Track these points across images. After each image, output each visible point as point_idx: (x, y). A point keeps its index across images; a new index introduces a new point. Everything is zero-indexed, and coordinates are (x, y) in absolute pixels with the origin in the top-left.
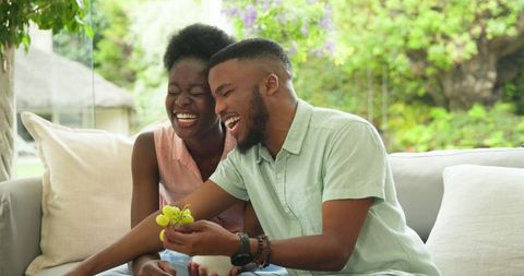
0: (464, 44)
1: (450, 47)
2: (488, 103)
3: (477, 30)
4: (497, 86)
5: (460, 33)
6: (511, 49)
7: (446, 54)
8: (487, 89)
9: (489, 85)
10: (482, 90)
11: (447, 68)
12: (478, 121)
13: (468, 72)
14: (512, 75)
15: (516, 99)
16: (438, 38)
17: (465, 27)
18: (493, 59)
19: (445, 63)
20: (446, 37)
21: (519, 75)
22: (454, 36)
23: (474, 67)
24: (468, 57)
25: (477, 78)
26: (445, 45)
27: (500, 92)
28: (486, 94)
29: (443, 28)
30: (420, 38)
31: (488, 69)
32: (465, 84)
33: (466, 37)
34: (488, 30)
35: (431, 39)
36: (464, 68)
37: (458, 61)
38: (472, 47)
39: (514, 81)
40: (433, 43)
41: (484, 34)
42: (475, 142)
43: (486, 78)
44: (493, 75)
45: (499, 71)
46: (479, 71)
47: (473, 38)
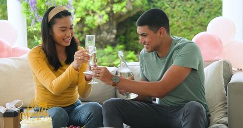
0: (103, 16)
1: (96, 17)
2: (113, 45)
3: (109, 9)
4: (117, 36)
5: (101, 11)
7: (94, 20)
8: (113, 38)
9: (113, 36)
10: (110, 39)
11: (94, 28)
13: (104, 30)
14: (123, 31)
15: (125, 43)
16: (90, 13)
17: (102, 8)
18: (115, 23)
20: (94, 12)
21: (126, 31)
22: (98, 12)
23: (107, 27)
24: (105, 22)
25: (108, 33)
26: (94, 16)
27: (118, 39)
28: (112, 41)
29: (92, 7)
30: (81, 12)
31: (113, 29)
32: (102, 35)
33: (103, 12)
34: (114, 9)
35: (86, 13)
36: (101, 27)
37: (100, 24)
38: (106, 17)
39: (124, 35)
40: (88, 15)
41: (112, 11)
43: (112, 33)
44: (115, 31)
45: (118, 29)
46: (109, 29)
47: (107, 13)
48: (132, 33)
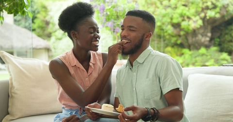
0: (197, 21)
1: (191, 22)
2: (207, 47)
3: (202, 15)
4: (212, 39)
5: (195, 16)
6: (217, 23)
7: (189, 25)
8: (207, 41)
9: (208, 39)
10: (205, 41)
11: (190, 31)
12: (203, 55)
13: (199, 33)
14: (218, 34)
15: (219, 45)
16: (186, 18)
17: (197, 13)
18: (209, 28)
19: (189, 29)
20: (189, 18)
21: (221, 34)
22: (193, 17)
23: (201, 31)
24: (199, 26)
25: (203, 36)
26: (189, 21)
27: (213, 42)
28: (207, 43)
29: (188, 14)
30: (177, 18)
31: (207, 32)
32: (197, 38)
33: (198, 18)
34: (208, 15)
35: (182, 18)
36: (197, 31)
37: (194, 28)
38: (200, 22)
39: (219, 37)
40: (183, 20)
41: (205, 16)
42: (202, 64)
43: (206, 36)
44: (209, 34)
45: (212, 33)
46: (203, 33)
47: (201, 18)
48: (226, 36)
